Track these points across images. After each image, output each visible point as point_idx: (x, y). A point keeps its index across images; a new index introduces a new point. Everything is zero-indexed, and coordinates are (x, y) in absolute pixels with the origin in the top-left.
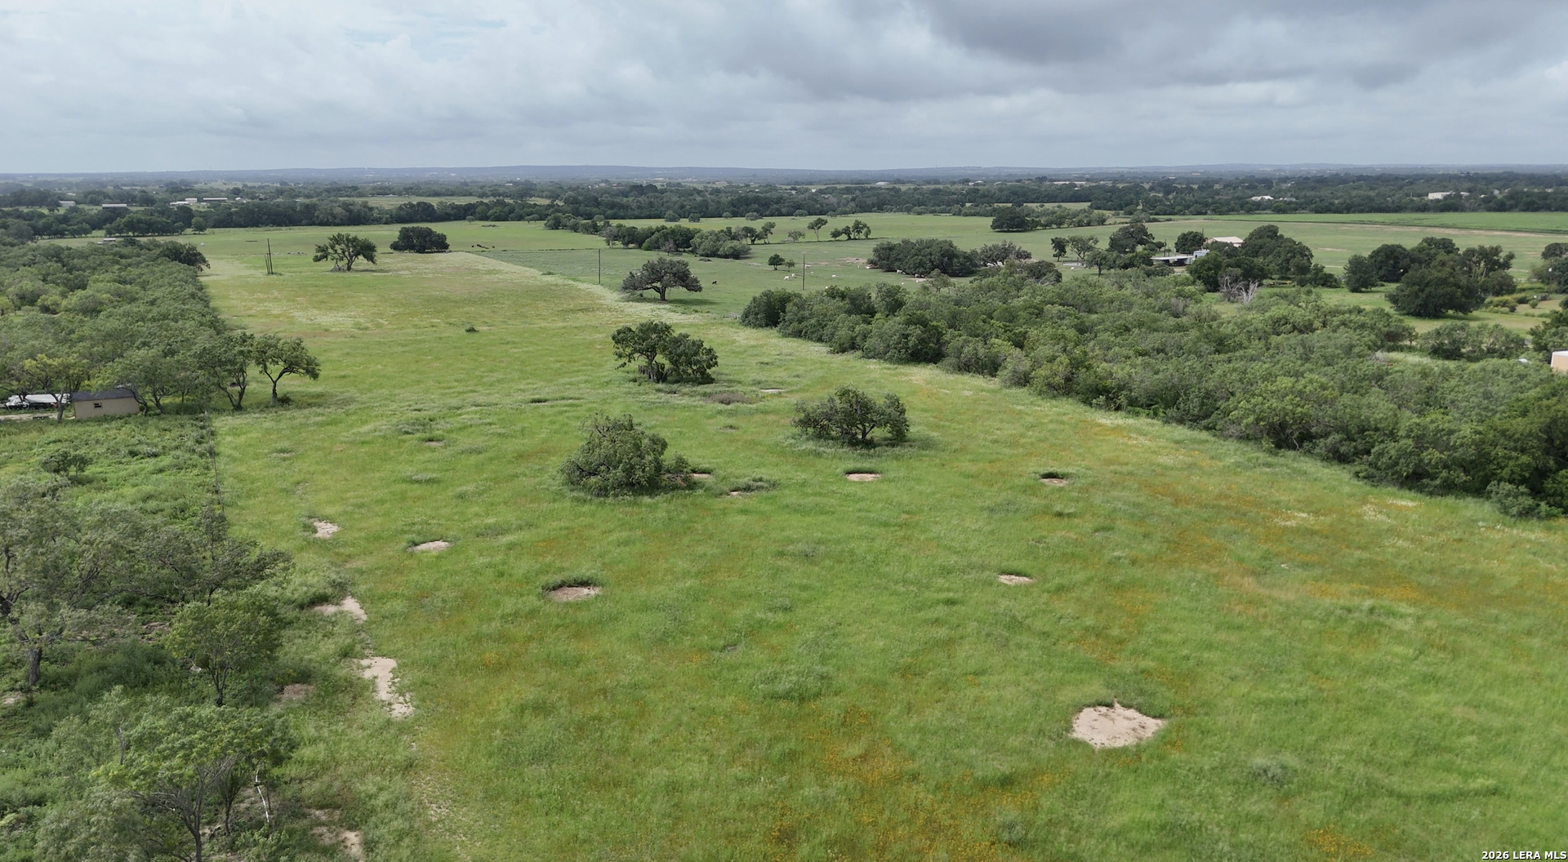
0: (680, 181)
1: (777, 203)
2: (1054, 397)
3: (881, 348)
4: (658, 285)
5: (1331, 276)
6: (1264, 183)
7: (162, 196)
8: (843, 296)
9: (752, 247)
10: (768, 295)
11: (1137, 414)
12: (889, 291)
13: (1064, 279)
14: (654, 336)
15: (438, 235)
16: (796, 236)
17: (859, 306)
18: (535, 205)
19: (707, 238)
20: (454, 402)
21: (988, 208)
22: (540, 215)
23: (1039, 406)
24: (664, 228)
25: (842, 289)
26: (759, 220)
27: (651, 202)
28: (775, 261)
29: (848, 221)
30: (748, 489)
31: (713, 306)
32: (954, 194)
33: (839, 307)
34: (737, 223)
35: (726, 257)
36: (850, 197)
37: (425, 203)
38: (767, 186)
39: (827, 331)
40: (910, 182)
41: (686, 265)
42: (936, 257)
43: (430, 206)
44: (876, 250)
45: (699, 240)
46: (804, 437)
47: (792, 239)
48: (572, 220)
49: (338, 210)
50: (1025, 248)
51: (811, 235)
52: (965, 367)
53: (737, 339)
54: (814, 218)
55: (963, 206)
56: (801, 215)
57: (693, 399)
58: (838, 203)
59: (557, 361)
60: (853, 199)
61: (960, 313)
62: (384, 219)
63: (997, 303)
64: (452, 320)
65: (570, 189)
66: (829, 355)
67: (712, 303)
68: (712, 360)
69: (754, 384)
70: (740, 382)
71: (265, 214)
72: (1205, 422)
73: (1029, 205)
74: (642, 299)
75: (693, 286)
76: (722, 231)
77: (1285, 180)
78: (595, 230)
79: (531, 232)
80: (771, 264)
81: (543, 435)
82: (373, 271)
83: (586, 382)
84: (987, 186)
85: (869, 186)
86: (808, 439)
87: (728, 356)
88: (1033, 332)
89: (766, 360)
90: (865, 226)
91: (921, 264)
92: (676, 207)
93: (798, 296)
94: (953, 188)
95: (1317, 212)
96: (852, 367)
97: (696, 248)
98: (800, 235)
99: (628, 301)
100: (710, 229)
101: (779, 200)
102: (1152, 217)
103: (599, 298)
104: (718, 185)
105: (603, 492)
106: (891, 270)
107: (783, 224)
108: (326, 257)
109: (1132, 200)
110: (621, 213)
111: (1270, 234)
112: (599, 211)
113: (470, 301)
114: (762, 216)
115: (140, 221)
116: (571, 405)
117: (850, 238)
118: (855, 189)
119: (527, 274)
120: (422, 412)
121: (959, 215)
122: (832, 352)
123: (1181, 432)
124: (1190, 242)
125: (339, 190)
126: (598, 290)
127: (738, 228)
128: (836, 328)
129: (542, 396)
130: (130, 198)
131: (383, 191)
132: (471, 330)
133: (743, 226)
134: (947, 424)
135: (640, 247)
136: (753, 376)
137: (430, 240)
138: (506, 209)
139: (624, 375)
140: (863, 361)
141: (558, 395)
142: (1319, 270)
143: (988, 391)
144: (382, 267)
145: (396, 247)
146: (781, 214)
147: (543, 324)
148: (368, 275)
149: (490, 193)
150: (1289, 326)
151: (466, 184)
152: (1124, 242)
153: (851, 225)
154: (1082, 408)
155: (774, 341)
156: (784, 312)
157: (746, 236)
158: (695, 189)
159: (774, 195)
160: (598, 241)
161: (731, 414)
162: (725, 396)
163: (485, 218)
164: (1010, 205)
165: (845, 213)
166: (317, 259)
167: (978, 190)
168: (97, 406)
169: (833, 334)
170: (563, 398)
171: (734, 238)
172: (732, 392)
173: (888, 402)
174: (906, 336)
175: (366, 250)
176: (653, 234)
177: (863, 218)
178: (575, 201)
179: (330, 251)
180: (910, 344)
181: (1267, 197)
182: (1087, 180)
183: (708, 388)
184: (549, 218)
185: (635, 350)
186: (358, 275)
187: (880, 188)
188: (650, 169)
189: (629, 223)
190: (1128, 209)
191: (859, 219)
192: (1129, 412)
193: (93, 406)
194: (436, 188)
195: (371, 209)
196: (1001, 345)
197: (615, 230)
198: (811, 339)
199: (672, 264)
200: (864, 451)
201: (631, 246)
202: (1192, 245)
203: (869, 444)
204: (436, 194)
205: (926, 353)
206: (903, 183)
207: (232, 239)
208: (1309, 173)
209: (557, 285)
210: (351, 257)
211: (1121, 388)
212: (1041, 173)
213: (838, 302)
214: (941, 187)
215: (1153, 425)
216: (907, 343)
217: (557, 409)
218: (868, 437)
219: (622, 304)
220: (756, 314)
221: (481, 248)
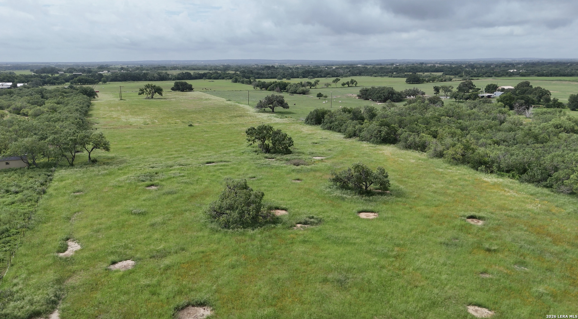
0: (284, 65)
1: (320, 73)
2: (457, 164)
3: (368, 136)
4: (271, 105)
5: (561, 103)
6: (511, 65)
7: (95, 70)
8: (349, 111)
9: (310, 89)
10: (316, 111)
11: (502, 176)
12: (369, 109)
13: (445, 104)
14: (265, 131)
15: (189, 85)
16: (328, 85)
17: (357, 116)
18: (229, 73)
19: (292, 86)
20: (170, 163)
21: (403, 74)
22: (230, 77)
23: (451, 169)
24: (276, 82)
25: (349, 108)
26: (313, 79)
27: (272, 72)
28: (320, 95)
29: (349, 79)
30: (306, 223)
31: (294, 115)
32: (388, 69)
33: (348, 117)
34: (305, 80)
35: (300, 93)
36: (348, 70)
37: (188, 73)
38: (316, 66)
39: (343, 127)
40: (371, 65)
41: (283, 97)
42: (386, 94)
43: (190, 74)
44: (360, 91)
45: (289, 87)
46: (335, 187)
47: (326, 86)
48: (242, 79)
49: (156, 75)
50: (423, 90)
51: (333, 85)
52: (409, 147)
53: (303, 130)
54: (334, 78)
55: (393, 73)
56: (329, 77)
57: (281, 162)
58: (344, 73)
59: (223, 141)
60: (349, 71)
61: (403, 120)
62: (173, 79)
63: (419, 116)
64: (185, 120)
65: (243, 67)
66: (345, 139)
67: (293, 113)
68: (291, 143)
69: (310, 154)
70: (303, 153)
71: (129, 76)
72: (544, 183)
73: (419, 73)
74: (265, 112)
75: (285, 106)
76: (299, 83)
77: (519, 64)
78: (250, 83)
79: (226, 84)
80: (318, 97)
81: (206, 184)
82: (161, 99)
83: (234, 152)
84: (401, 66)
85: (355, 66)
86: (337, 188)
87: (299, 139)
88: (440, 130)
89: (316, 141)
90: (355, 81)
91: (380, 97)
92: (282, 74)
93: (330, 111)
94: (388, 67)
95: (538, 76)
96: (355, 145)
97: (288, 90)
98: (329, 85)
99: (259, 112)
100: (294, 83)
101: (321, 72)
102: (471, 78)
103: (248, 111)
104: (298, 66)
105: (227, 225)
106: (367, 99)
107: (323, 81)
108: (143, 93)
109: (460, 71)
110: (261, 77)
111: (527, 85)
112: (253, 76)
113: (195, 112)
114: (314, 77)
115: (82, 79)
116: (224, 165)
117: (349, 86)
118: (350, 67)
119: (221, 100)
120: (154, 169)
121: (391, 77)
122: (345, 138)
123: (531, 188)
124: (492, 88)
125: (159, 68)
126: (247, 107)
127: (305, 82)
128: (347, 126)
129: (211, 160)
130: (83, 71)
131: (175, 68)
132: (191, 125)
133: (307, 81)
134: (406, 179)
135: (266, 89)
136: (310, 150)
137: (186, 87)
138: (218, 75)
139: (251, 148)
140: (360, 142)
141: (220, 159)
142: (555, 101)
143: (422, 160)
144: (165, 97)
145: (173, 89)
146: (321, 77)
147: (222, 123)
148: (159, 100)
149: (213, 69)
150: (562, 129)
151: (206, 66)
152: (464, 88)
153: (349, 81)
154: (473, 171)
155: (319, 131)
156: (324, 118)
157: (308, 85)
158: (289, 68)
159: (319, 70)
160: (250, 87)
161: (298, 171)
162: (296, 161)
163: (210, 78)
164: (411, 73)
165: (346, 76)
166: (140, 94)
167: (398, 67)
168: (7, 164)
169: (345, 129)
170: (221, 161)
171: (303, 86)
172: (300, 159)
173: (379, 171)
174: (380, 131)
175: (159, 90)
176: (272, 84)
177: (354, 78)
178: (243, 72)
179: (145, 91)
180: (382, 135)
181: (515, 70)
182: (440, 64)
183: (288, 157)
184: (233, 78)
185: (256, 138)
186: (155, 100)
187: (360, 67)
188: (273, 60)
189: (263, 80)
190: (460, 75)
191: (353, 79)
192: (498, 174)
193: (5, 164)
194: (194, 67)
195: (168, 75)
196: (426, 137)
197: (257, 83)
198: (336, 131)
199: (277, 97)
200: (367, 198)
201: (263, 89)
202: (492, 89)
203: (369, 193)
204: (194, 69)
205: (390, 139)
206: (368, 65)
207: (115, 86)
208: (526, 61)
209: (231, 105)
210: (153, 93)
211: (493, 162)
212: (422, 62)
213: (347, 115)
214: (383, 66)
215: (514, 183)
216: (380, 135)
217: (216, 168)
218: (368, 189)
219: (256, 114)
220: (312, 119)
221: (206, 90)
